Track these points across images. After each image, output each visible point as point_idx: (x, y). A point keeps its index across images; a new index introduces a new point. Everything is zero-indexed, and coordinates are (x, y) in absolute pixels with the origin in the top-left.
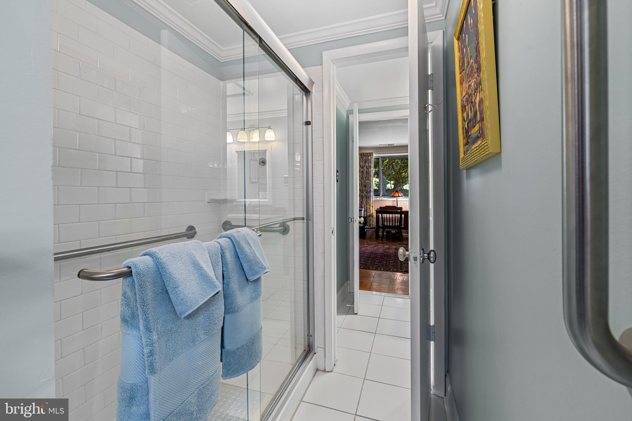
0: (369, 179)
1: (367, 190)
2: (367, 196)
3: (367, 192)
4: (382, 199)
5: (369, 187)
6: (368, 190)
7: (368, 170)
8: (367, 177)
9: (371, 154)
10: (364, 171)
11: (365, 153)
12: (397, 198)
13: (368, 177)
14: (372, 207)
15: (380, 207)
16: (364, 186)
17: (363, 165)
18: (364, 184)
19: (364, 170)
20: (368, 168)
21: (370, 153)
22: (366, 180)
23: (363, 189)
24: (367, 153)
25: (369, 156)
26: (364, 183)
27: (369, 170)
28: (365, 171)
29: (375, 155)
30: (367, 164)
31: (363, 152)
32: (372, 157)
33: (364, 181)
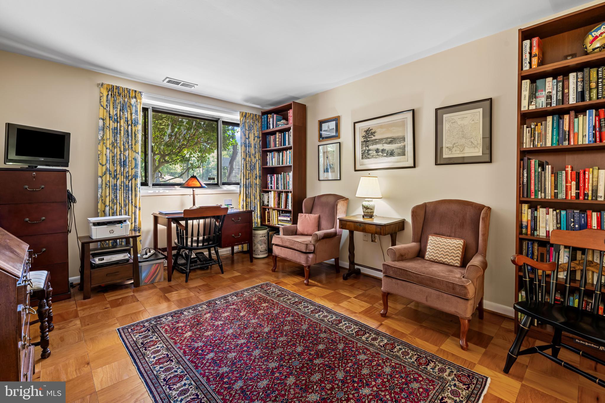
0: (132, 148)
1: (128, 172)
2: (127, 186)
3: (127, 178)
4: (159, 192)
5: (133, 166)
6: (130, 174)
7: (130, 127)
8: (128, 143)
9: (136, 95)
10: (120, 130)
11: (124, 90)
12: (194, 189)
13: (130, 144)
14: (140, 209)
15: (185, 211)
16: (120, 163)
17: (116, 114)
18: (121, 159)
19: (120, 126)
20: (130, 122)
21: (135, 91)
22: (125, 150)
23: (116, 170)
24: (129, 91)
25: (132, 98)
26: (120, 155)
27: (132, 129)
28: (122, 129)
29: (147, 100)
30: (127, 115)
31: (118, 85)
32: (139, 101)
33: (120, 151)
